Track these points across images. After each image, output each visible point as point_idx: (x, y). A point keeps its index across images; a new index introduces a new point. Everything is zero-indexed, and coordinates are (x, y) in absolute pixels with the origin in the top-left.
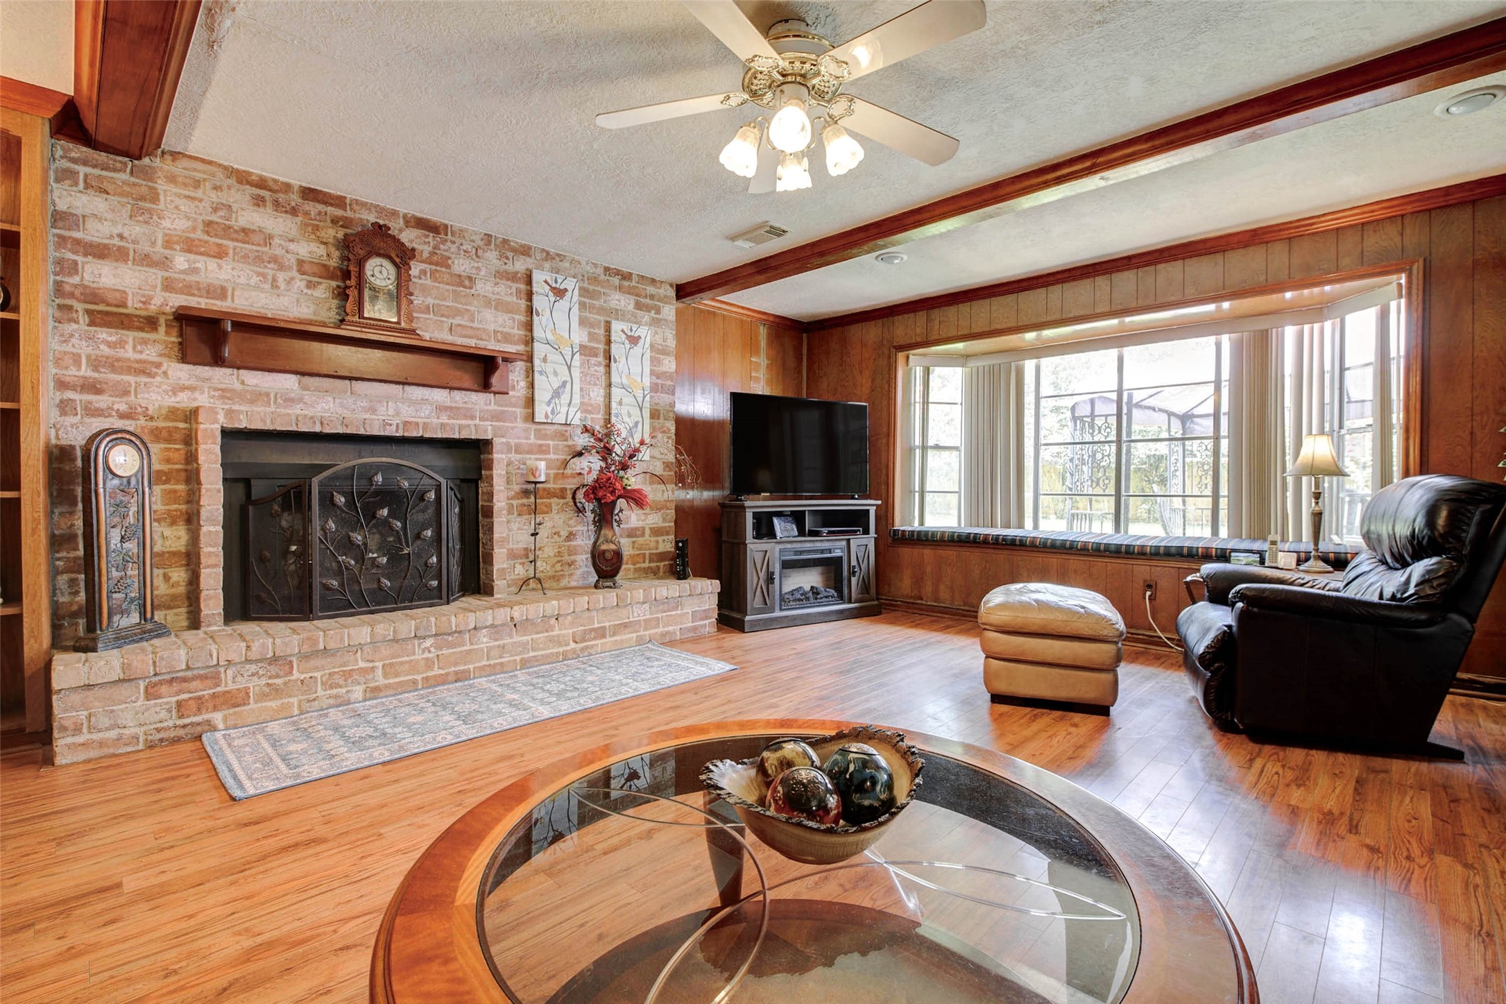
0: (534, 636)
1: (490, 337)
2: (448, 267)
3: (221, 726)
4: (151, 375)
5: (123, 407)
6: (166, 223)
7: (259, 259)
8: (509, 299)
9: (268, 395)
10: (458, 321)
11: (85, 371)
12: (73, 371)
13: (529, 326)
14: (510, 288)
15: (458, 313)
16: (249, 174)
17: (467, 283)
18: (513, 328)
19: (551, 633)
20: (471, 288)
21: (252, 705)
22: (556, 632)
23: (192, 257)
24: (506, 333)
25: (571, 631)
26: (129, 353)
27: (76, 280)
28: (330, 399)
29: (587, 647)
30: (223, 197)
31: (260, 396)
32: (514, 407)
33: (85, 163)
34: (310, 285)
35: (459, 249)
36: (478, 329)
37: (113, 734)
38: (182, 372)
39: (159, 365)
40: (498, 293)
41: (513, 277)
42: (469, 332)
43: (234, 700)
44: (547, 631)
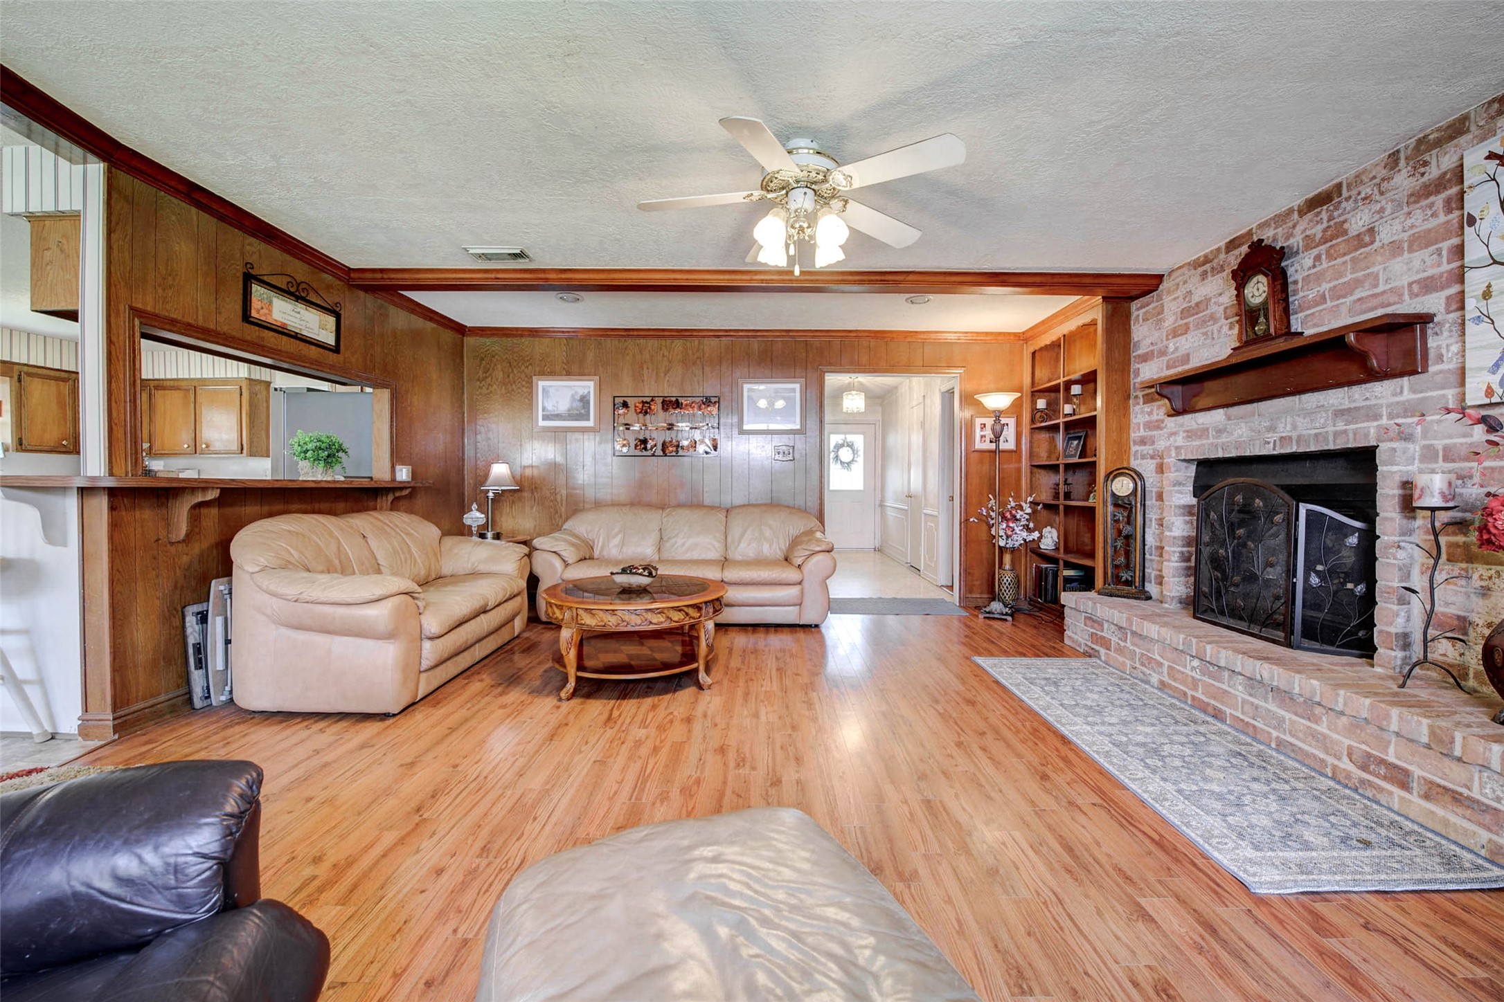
0: (1294, 718)
1: (1401, 295)
2: (1345, 232)
3: (1103, 658)
4: (1161, 429)
5: (1151, 452)
6: (1166, 324)
7: (1204, 322)
8: (1433, 223)
9: (1207, 429)
10: (1359, 294)
11: (1142, 433)
12: (1138, 434)
13: (1460, 251)
14: (1431, 206)
15: (1357, 283)
16: (1198, 259)
17: (1367, 239)
18: (1439, 265)
19: (1314, 726)
20: (1372, 242)
21: (1112, 653)
22: (1323, 728)
23: (1175, 339)
24: (1426, 279)
25: (1347, 742)
26: (1155, 417)
27: (1139, 380)
28: (1243, 425)
29: (1370, 784)
30: (1189, 286)
31: (1203, 432)
32: (1443, 388)
33: (1142, 307)
34: (1231, 328)
35: (1356, 201)
36: (1384, 292)
37: (1076, 637)
38: (1172, 423)
39: (1162, 421)
40: (1412, 227)
41: (1439, 185)
42: (1375, 302)
43: (1106, 643)
44: (1309, 719)
